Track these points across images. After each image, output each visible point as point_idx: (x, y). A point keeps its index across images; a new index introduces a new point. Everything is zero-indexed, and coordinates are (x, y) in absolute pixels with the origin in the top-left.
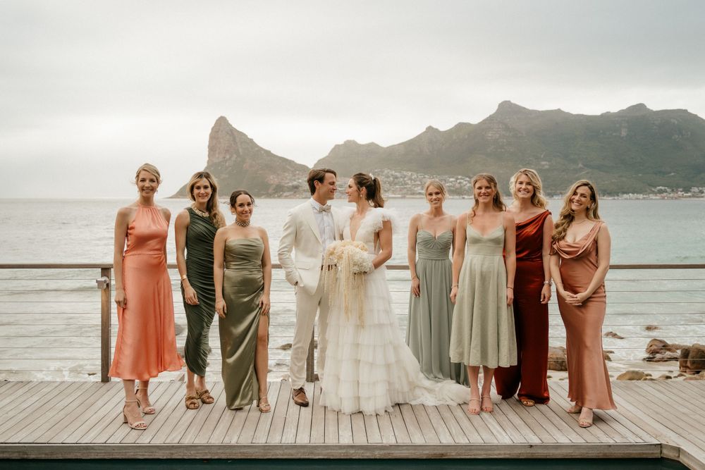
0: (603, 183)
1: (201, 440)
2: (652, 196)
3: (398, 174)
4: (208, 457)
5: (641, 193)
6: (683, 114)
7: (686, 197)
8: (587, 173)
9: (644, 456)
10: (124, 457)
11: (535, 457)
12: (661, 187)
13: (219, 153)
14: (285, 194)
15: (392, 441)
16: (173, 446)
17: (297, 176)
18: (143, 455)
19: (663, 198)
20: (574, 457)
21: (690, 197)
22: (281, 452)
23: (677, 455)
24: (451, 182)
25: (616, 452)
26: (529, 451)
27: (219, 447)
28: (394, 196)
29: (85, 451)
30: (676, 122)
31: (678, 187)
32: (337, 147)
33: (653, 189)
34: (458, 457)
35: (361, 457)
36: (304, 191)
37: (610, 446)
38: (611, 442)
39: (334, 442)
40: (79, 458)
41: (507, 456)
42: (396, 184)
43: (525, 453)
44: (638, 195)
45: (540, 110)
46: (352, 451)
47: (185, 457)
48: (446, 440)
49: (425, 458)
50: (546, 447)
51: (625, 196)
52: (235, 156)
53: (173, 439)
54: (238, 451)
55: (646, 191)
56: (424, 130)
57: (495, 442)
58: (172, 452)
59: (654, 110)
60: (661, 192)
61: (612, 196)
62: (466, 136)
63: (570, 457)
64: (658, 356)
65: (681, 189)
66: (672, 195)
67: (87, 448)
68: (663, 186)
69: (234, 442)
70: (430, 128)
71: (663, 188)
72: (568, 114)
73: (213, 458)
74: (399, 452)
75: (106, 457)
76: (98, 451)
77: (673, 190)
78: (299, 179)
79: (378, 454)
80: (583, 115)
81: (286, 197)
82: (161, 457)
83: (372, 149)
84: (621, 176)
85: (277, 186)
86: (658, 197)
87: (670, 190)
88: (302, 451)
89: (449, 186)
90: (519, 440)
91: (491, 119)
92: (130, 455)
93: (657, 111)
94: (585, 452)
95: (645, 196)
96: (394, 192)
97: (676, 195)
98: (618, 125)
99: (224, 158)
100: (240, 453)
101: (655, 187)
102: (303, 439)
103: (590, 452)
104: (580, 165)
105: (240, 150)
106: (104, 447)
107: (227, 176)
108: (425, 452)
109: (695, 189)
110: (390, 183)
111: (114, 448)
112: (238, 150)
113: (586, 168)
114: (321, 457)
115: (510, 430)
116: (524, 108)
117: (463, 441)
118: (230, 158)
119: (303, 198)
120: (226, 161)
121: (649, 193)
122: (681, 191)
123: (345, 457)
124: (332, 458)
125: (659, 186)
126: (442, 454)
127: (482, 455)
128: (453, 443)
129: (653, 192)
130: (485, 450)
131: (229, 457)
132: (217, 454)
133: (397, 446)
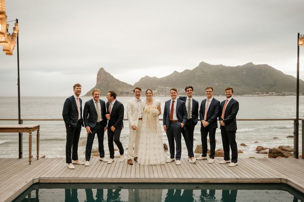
1: (128, 176)
2: (254, 95)
3: (164, 88)
6: (266, 66)
7: (267, 96)
9: (275, 182)
11: (238, 182)
13: (100, 81)
14: (123, 95)
15: (191, 177)
16: (119, 178)
17: (128, 89)
19: (259, 96)
20: (252, 183)
21: (268, 95)
22: (155, 180)
23: (286, 182)
24: (183, 90)
25: (266, 181)
26: (237, 180)
27: (134, 179)
28: (162, 95)
30: (264, 69)
31: (264, 92)
32: (142, 78)
34: (213, 182)
35: (181, 182)
36: (131, 94)
37: (264, 179)
39: (172, 177)
40: (88, 182)
41: (229, 182)
42: (163, 91)
43: (235, 181)
44: (250, 95)
45: (215, 65)
46: (178, 180)
47: (123, 182)
48: (209, 177)
49: (202, 182)
50: (243, 179)
51: (245, 95)
52: (106, 81)
53: (118, 176)
56: (173, 72)
57: (225, 177)
58: (119, 180)
59: (256, 65)
60: (258, 94)
62: (188, 74)
63: (250, 183)
64: (260, 152)
66: (262, 95)
69: (139, 177)
70: (175, 72)
71: (259, 92)
72: (225, 66)
73: (132, 182)
75: (97, 182)
77: (262, 93)
78: (129, 89)
79: (186, 181)
80: (230, 67)
81: (124, 96)
82: (115, 182)
83: (155, 79)
84: (243, 88)
85: (121, 92)
86: (257, 95)
87: (261, 93)
88: (161, 180)
89: (182, 92)
90: (233, 177)
91: (197, 68)
93: (257, 65)
94: (255, 181)
95: (252, 95)
96: (162, 94)
97: (263, 95)
98: (242, 70)
99: (102, 82)
100: (141, 181)
101: (256, 92)
102: (161, 176)
103: (257, 181)
104: (229, 84)
105: (108, 80)
106: (97, 178)
107: (103, 89)
108: (202, 180)
109: (271, 93)
110: (161, 91)
111: (99, 179)
112: (107, 80)
114: (168, 182)
115: (229, 174)
116: (209, 64)
117: (214, 177)
118: (104, 82)
119: (130, 96)
120: (103, 83)
122: (265, 94)
123: (176, 182)
124: (171, 182)
125: (257, 92)
126: (208, 181)
127: (221, 182)
128: (211, 178)
129: (255, 94)
130: (222, 180)
131: (137, 182)
132: (133, 181)
133: (193, 179)
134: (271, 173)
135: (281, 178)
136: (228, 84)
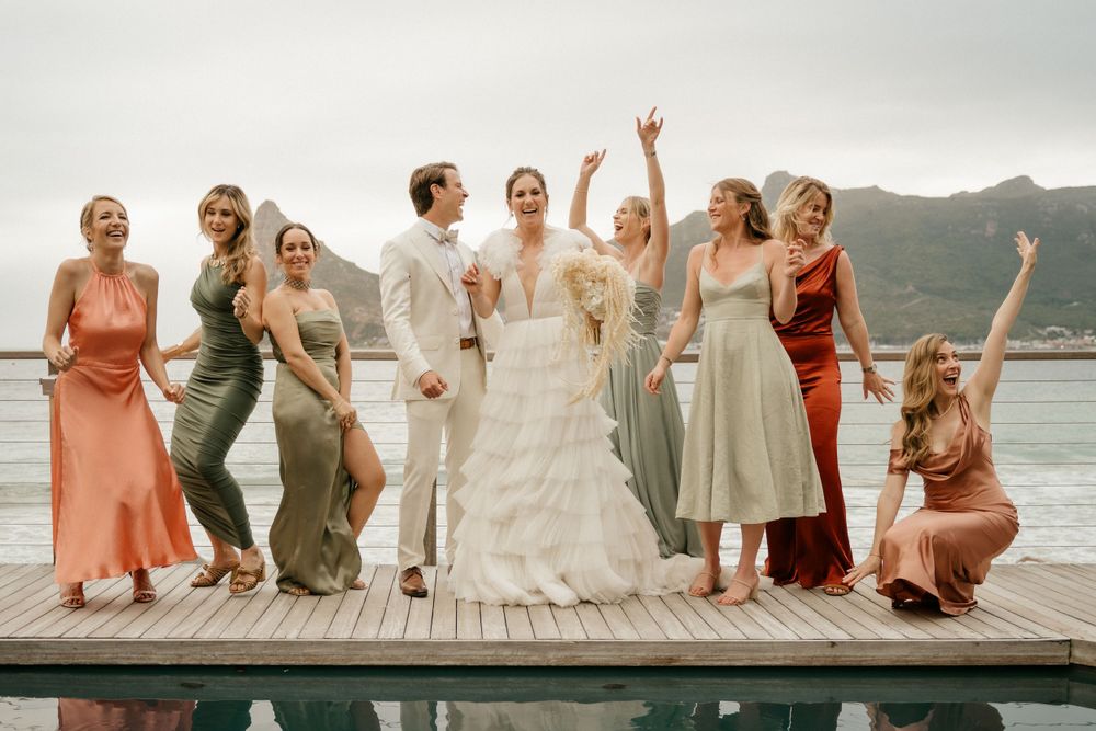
0: (950, 320)
1: (234, 634)
2: (1037, 343)
4: (246, 662)
5: (1016, 339)
8: (923, 302)
9: (1040, 662)
10: (94, 662)
11: (840, 664)
12: (1053, 328)
15: (581, 637)
16: (182, 642)
18: (129, 658)
19: (1057, 347)
20: (910, 664)
22: (378, 653)
25: (988, 654)
26: (830, 652)
27: (266, 644)
29: (24, 651)
30: (1086, 210)
31: (1084, 327)
33: (1040, 332)
34: (700, 664)
35: (522, 664)
37: (977, 644)
38: (979, 638)
39: (474, 637)
40: (13, 662)
41: (789, 662)
43: (822, 658)
44: (1013, 342)
46: (507, 653)
47: (205, 663)
48: (676, 633)
49: (639, 665)
50: (862, 645)
53: (182, 633)
54: (300, 652)
55: (1027, 335)
57: (768, 638)
58: (180, 652)
59: (1047, 188)
60: (1052, 335)
61: (964, 344)
63: (905, 664)
65: (1090, 332)
66: (1071, 341)
67: (28, 645)
68: (1056, 325)
69: (292, 636)
71: (1057, 329)
72: (891, 194)
73: (255, 663)
74: (593, 654)
75: (63, 662)
76: (47, 651)
77: (1075, 334)
79: (553, 659)
80: (917, 197)
82: (161, 663)
84: (983, 308)
86: (1049, 344)
87: (1067, 333)
88: (416, 651)
90: (808, 634)
92: (105, 658)
93: (1051, 190)
94: (932, 654)
95: (1024, 344)
97: (1079, 341)
98: (980, 216)
100: (304, 655)
101: (1043, 327)
102: (418, 632)
103: (941, 654)
104: (911, 288)
106: (58, 644)
108: (638, 655)
111: (77, 646)
113: (920, 294)
114: (450, 663)
115: (793, 622)
117: (708, 636)
121: (1034, 339)
122: (1090, 335)
123: (494, 664)
124: (469, 664)
125: (1050, 325)
126: (671, 659)
127: (743, 660)
128: (691, 639)
129: (1039, 337)
130: (749, 651)
131: (284, 663)
132: (262, 656)
133: (588, 645)
134: (1019, 621)
135: (1070, 641)
136: (906, 287)
